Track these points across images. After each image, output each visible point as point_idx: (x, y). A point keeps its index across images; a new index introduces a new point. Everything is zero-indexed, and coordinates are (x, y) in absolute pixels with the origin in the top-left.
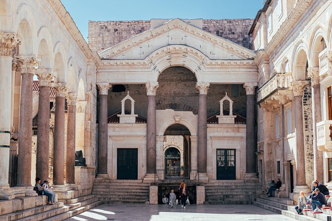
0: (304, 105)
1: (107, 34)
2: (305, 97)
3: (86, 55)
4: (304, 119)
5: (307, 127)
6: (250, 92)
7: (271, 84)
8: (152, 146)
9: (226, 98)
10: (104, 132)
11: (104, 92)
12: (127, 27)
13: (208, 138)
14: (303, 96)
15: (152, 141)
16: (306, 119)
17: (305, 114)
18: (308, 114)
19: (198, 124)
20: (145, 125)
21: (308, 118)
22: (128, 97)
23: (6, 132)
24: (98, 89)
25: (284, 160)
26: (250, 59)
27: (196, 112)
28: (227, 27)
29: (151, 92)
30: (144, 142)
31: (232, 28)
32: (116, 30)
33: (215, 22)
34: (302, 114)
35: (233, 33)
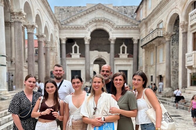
0: (172, 45)
1: (64, 13)
2: (173, 41)
3: (54, 21)
4: (171, 53)
5: (173, 57)
6: (135, 42)
7: (152, 35)
8: (88, 69)
9: (124, 45)
10: (64, 62)
11: (64, 42)
12: (73, 9)
13: (115, 65)
14: (171, 41)
15: (88, 67)
16: (172, 53)
17: (172, 50)
18: (173, 50)
19: (110, 58)
20: (84, 58)
21: (174, 52)
22: (76, 45)
23: (2, 56)
24: (60, 40)
25: (156, 75)
26: (136, 25)
27: (109, 52)
28: (123, 10)
29: (87, 42)
30: (84, 67)
31: (126, 10)
32: (68, 11)
33: (117, 7)
34: (170, 50)
35: (126, 13)
